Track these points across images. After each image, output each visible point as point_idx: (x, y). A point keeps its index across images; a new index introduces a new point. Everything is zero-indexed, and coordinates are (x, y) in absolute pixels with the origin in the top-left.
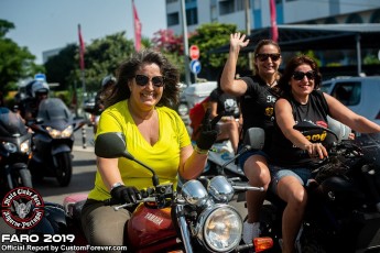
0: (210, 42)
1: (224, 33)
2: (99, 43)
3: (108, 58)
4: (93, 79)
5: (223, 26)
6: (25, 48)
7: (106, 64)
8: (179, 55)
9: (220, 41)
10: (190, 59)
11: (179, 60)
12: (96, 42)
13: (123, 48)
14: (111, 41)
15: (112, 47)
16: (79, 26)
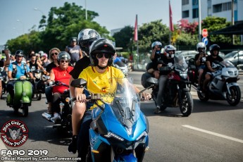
0: (211, 28)
1: (219, 23)
2: (147, 26)
3: (152, 34)
4: (142, 46)
5: (218, 19)
6: (104, 27)
7: (150, 38)
8: (192, 34)
9: (216, 27)
10: (202, 37)
11: (192, 37)
12: (145, 25)
13: (160, 29)
14: (154, 25)
15: (154, 28)
16: (137, 16)
